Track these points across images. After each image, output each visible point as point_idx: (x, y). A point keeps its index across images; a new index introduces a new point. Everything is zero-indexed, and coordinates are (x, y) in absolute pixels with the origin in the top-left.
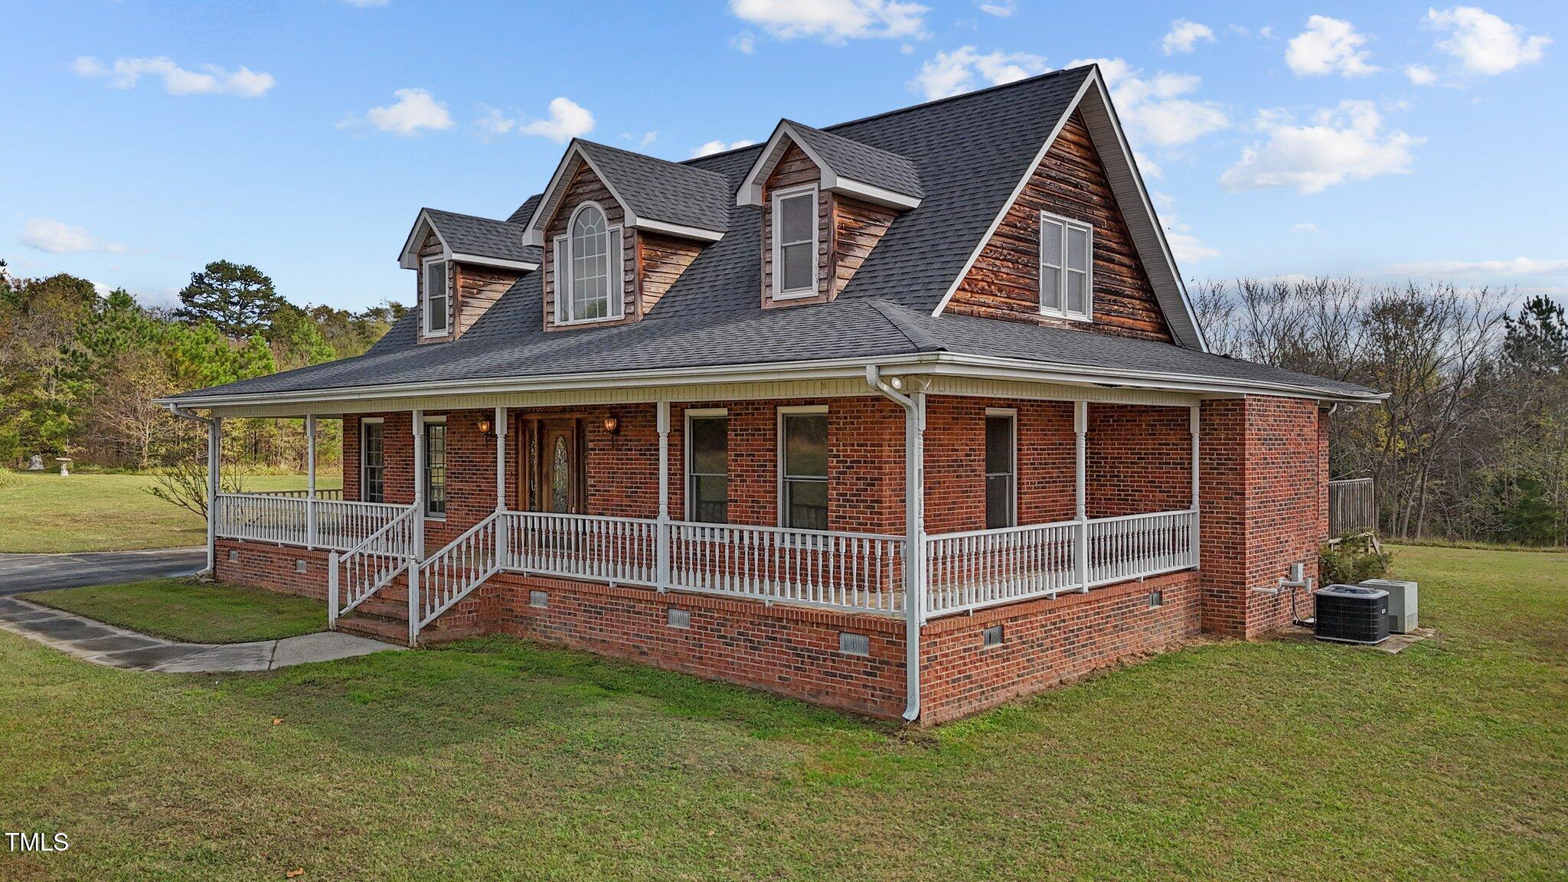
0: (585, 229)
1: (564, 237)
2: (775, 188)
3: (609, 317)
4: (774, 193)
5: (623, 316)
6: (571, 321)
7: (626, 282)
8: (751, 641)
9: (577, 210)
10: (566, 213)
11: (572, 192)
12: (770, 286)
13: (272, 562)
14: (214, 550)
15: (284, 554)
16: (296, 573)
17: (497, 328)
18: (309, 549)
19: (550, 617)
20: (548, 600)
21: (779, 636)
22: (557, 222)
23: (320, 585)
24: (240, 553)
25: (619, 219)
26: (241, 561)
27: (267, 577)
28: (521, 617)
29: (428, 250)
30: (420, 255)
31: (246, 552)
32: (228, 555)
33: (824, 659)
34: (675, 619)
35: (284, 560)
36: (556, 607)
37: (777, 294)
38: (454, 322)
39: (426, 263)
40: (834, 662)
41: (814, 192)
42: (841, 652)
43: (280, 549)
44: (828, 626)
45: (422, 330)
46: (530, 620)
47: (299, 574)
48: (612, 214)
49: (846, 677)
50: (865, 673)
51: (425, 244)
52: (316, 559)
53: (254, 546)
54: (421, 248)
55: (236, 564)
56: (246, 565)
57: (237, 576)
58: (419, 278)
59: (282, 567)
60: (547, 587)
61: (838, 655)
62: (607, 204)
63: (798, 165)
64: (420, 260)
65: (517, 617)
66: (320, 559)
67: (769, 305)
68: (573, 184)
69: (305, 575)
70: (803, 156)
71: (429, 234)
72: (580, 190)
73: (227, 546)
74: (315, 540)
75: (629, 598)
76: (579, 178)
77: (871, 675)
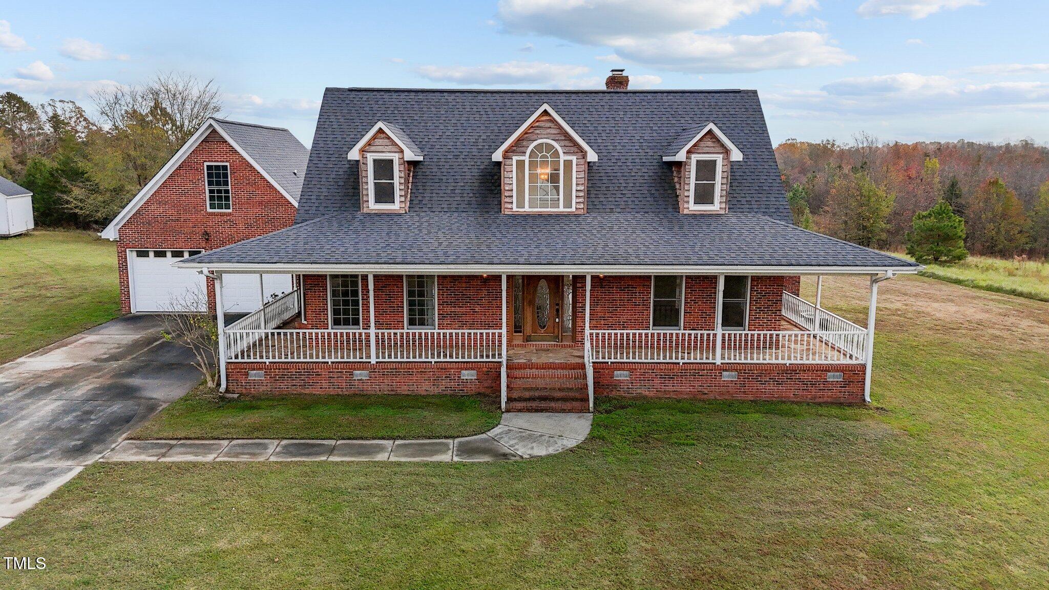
0: (540, 155)
1: (522, 158)
2: (693, 153)
3: (561, 209)
4: (693, 156)
5: (573, 209)
6: (527, 209)
7: (577, 190)
8: (777, 381)
9: (535, 143)
10: (525, 143)
11: (530, 131)
12: (688, 202)
13: (319, 375)
14: (227, 372)
15: (338, 369)
16: (355, 380)
17: (443, 206)
18: (372, 363)
19: (632, 383)
20: (631, 375)
21: (794, 377)
22: (515, 148)
23: (388, 385)
24: (267, 372)
25: (573, 153)
26: (270, 377)
27: (311, 385)
28: (607, 385)
29: (373, 148)
30: (363, 151)
31: (277, 371)
32: (247, 374)
33: (819, 384)
34: (727, 376)
35: (337, 372)
36: (637, 378)
37: (691, 207)
38: (405, 200)
39: (371, 157)
40: (824, 384)
41: (719, 159)
42: (828, 380)
43: (332, 366)
44: (822, 371)
45: (366, 203)
46: (616, 385)
47: (358, 380)
48: (567, 150)
49: (830, 390)
50: (840, 387)
51: (369, 144)
52: (383, 369)
53: (290, 366)
54: (365, 146)
55: (261, 380)
56: (278, 380)
57: (264, 388)
58: (362, 166)
59: (334, 377)
60: (630, 367)
61: (827, 382)
62: (563, 143)
63: (710, 144)
64: (363, 155)
65: (603, 385)
66: (388, 369)
67: (686, 212)
68: (532, 127)
69: (368, 380)
70: (714, 140)
71: (374, 137)
72: (538, 132)
73: (246, 369)
74: (378, 357)
75: (695, 370)
76: (537, 124)
77: (844, 387)
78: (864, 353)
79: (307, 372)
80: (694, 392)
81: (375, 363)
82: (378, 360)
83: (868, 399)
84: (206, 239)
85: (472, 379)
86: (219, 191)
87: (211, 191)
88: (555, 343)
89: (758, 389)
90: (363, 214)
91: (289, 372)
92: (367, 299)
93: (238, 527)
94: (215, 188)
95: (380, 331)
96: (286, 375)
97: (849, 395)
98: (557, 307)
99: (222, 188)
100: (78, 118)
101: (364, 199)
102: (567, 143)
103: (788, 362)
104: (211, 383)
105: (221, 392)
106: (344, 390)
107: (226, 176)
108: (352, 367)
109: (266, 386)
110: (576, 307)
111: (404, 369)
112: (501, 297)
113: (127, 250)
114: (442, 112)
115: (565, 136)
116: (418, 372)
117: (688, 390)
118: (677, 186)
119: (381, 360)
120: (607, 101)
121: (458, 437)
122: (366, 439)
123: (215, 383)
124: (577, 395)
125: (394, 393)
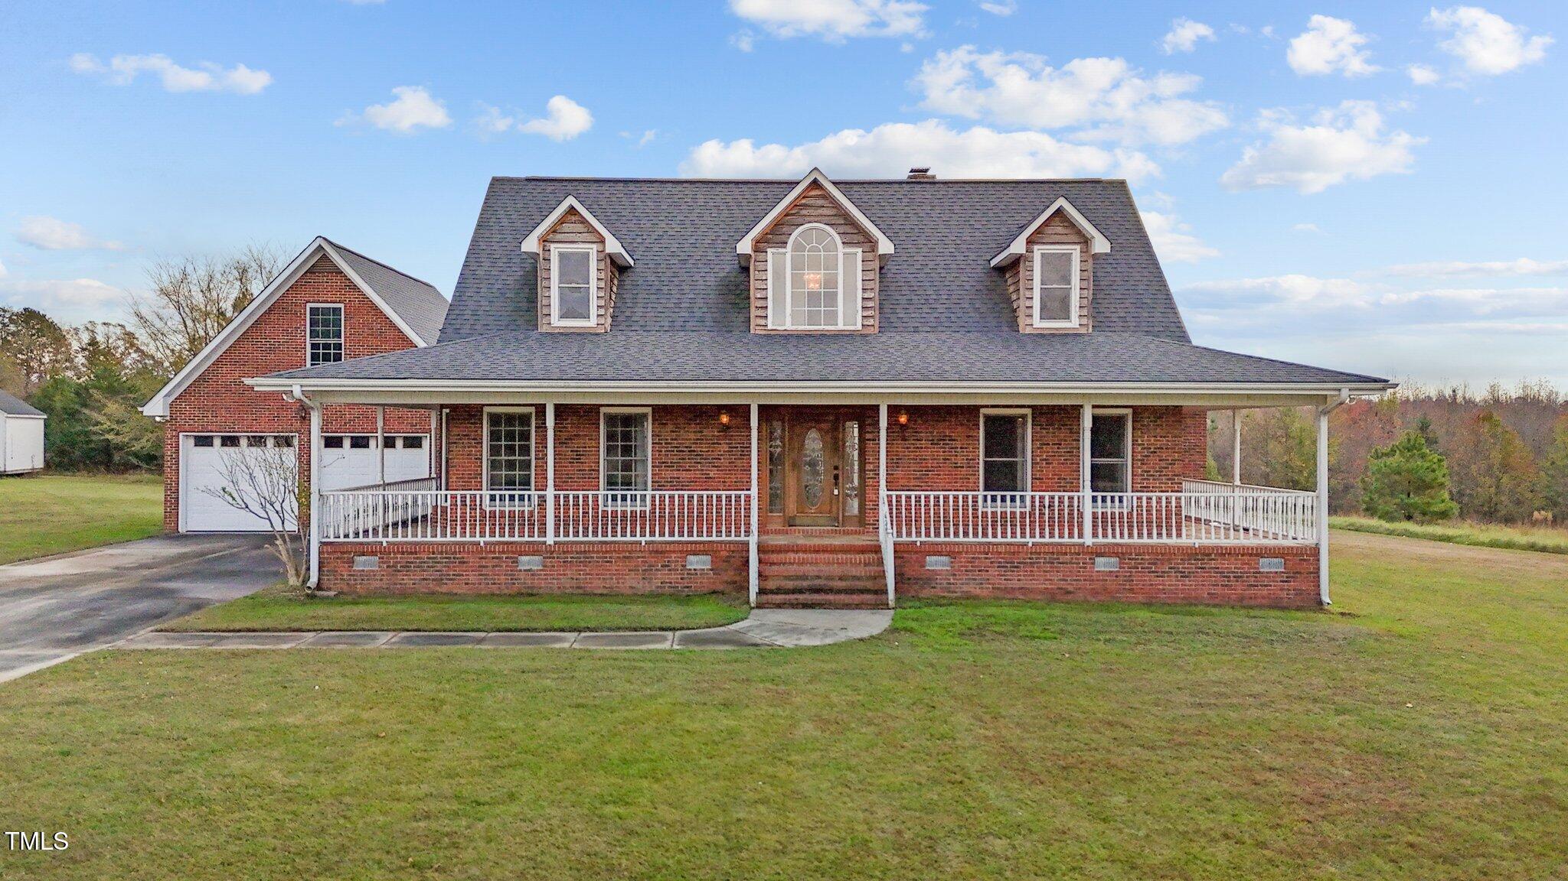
0: (808, 247)
1: (781, 250)
2: (1036, 242)
3: (841, 326)
4: (1035, 247)
5: (858, 326)
6: (788, 326)
7: (863, 299)
8: (1181, 572)
9: (801, 229)
10: (785, 229)
11: (793, 212)
12: (1031, 316)
13: (464, 563)
14: (320, 558)
15: (494, 552)
16: (521, 570)
17: (662, 324)
18: (548, 543)
19: (955, 575)
20: (952, 562)
21: (1207, 566)
22: (771, 236)
23: (572, 579)
24: (383, 558)
25: (858, 244)
26: (388, 567)
27: (451, 580)
28: (915, 579)
29: (559, 237)
30: (544, 240)
31: (399, 556)
32: (352, 562)
33: (1247, 577)
34: (1103, 564)
35: (493, 558)
36: (962, 566)
37: (1036, 322)
38: (606, 313)
39: (555, 250)
40: (1256, 577)
41: (1076, 251)
42: (1261, 570)
43: (486, 547)
44: (1251, 555)
45: (547, 317)
46: (929, 580)
47: (525, 570)
48: (848, 238)
49: (1266, 586)
50: (1281, 581)
51: (553, 230)
52: (564, 552)
53: (420, 548)
54: (547, 233)
55: (373, 571)
56: (399, 571)
57: (377, 584)
58: (541, 263)
59: (487, 567)
60: (951, 552)
61: (1259, 573)
62: (842, 229)
63: (1060, 230)
64: (544, 246)
65: (909, 579)
66: (572, 552)
67: (1028, 330)
68: (796, 205)
69: (541, 570)
70: (1065, 224)
71: (562, 221)
72: (804, 212)
73: (350, 552)
74: (557, 534)
75: (1053, 553)
76: (803, 201)
77: (1286, 582)
78: (1315, 529)
79: (446, 558)
80: (1052, 589)
81: (552, 543)
82: (557, 539)
83: (1326, 599)
84: (301, 417)
85: (703, 570)
86: (327, 346)
87: (314, 346)
88: (834, 528)
89: (1152, 585)
90: (541, 334)
91: (417, 558)
92: (543, 459)
93: (323, 705)
94: (321, 341)
95: (562, 493)
96: (412, 563)
97: (1296, 594)
98: (836, 472)
99: (332, 341)
100: (126, 349)
101: (544, 312)
102: (848, 229)
103: (1197, 543)
104: (295, 578)
105: (309, 588)
106: (503, 586)
107: (337, 323)
108: (516, 551)
109: (381, 580)
110: (865, 471)
111: (598, 552)
112: (750, 455)
113: (181, 434)
114: (663, 207)
115: (845, 219)
116: (619, 557)
117: (1044, 586)
118: (1014, 297)
119: (562, 538)
120: (906, 193)
121: (682, 629)
122: (535, 630)
123: (301, 579)
124: (869, 585)
125: (581, 591)
